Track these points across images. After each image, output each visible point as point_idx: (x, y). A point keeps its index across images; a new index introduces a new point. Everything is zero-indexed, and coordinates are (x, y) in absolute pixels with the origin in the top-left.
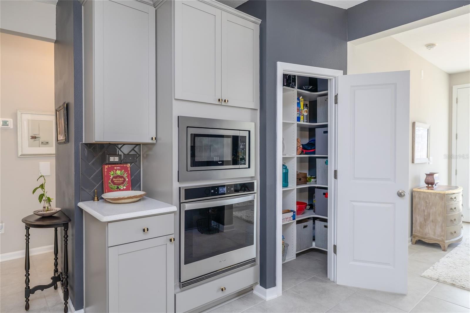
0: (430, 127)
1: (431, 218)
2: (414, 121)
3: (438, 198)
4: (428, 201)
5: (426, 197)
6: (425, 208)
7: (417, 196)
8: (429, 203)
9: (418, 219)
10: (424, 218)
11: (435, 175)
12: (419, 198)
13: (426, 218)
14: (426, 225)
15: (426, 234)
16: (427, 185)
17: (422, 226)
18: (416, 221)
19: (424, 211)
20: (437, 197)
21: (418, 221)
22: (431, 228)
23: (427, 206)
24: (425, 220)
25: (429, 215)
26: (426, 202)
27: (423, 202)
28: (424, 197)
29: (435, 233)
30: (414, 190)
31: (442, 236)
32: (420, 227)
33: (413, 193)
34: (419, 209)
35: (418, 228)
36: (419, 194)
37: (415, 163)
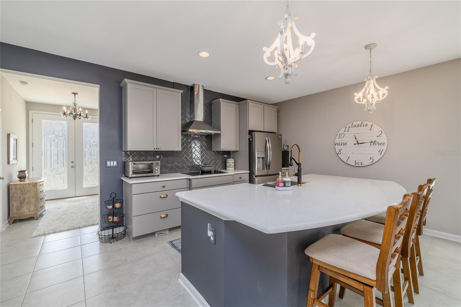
0: (18, 138)
1: (26, 201)
2: (9, 133)
3: (32, 186)
4: (23, 190)
5: (22, 187)
6: (20, 195)
7: (13, 188)
8: (25, 191)
9: (15, 204)
10: (21, 203)
12: (16, 189)
13: (21, 202)
14: (22, 207)
15: (22, 214)
16: (19, 179)
17: (18, 209)
18: (13, 206)
19: (20, 197)
20: (31, 186)
21: (15, 206)
22: (26, 208)
23: (22, 193)
24: (21, 204)
25: (24, 199)
26: (22, 191)
27: (19, 192)
28: (20, 187)
29: (29, 210)
30: (10, 184)
31: (35, 211)
32: (17, 210)
33: (10, 187)
34: (15, 197)
35: (15, 211)
36: (16, 186)
37: (10, 164)
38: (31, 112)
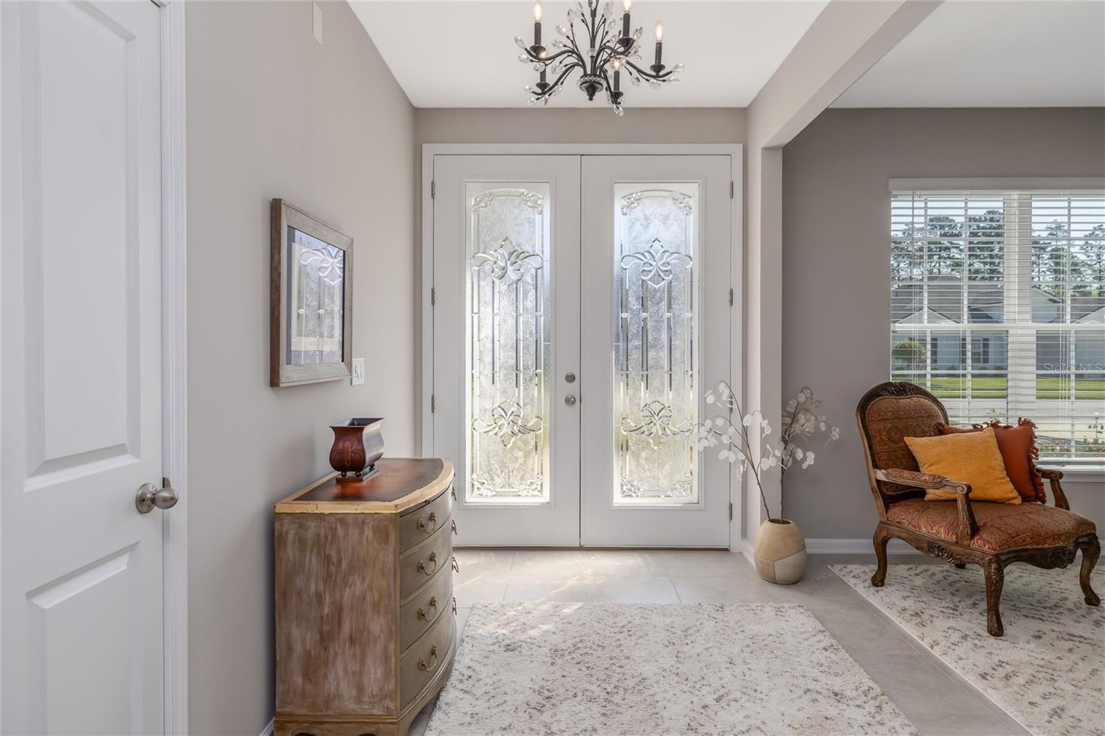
1: (346, 627)
2: (277, 197)
3: (371, 535)
4: (333, 553)
5: (326, 537)
6: (321, 588)
7: (290, 538)
8: (340, 560)
9: (300, 637)
10: (321, 633)
11: (369, 430)
12: (302, 541)
13: (326, 628)
14: (326, 663)
15: (327, 703)
16: (337, 474)
17: (313, 668)
18: (290, 649)
19: (320, 598)
20: (368, 532)
21: (298, 649)
22: (346, 670)
23: (329, 575)
24: (325, 640)
25: (338, 611)
26: (328, 558)
27: (313, 562)
28: (318, 535)
29: (361, 689)
30: (281, 508)
31: (386, 697)
32: (306, 677)
33: (277, 525)
34: (299, 594)
35: (299, 680)
36: (301, 526)
37: (281, 385)
38: (428, 150)
